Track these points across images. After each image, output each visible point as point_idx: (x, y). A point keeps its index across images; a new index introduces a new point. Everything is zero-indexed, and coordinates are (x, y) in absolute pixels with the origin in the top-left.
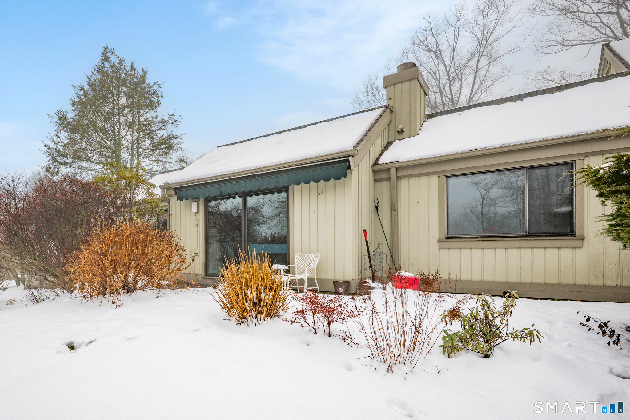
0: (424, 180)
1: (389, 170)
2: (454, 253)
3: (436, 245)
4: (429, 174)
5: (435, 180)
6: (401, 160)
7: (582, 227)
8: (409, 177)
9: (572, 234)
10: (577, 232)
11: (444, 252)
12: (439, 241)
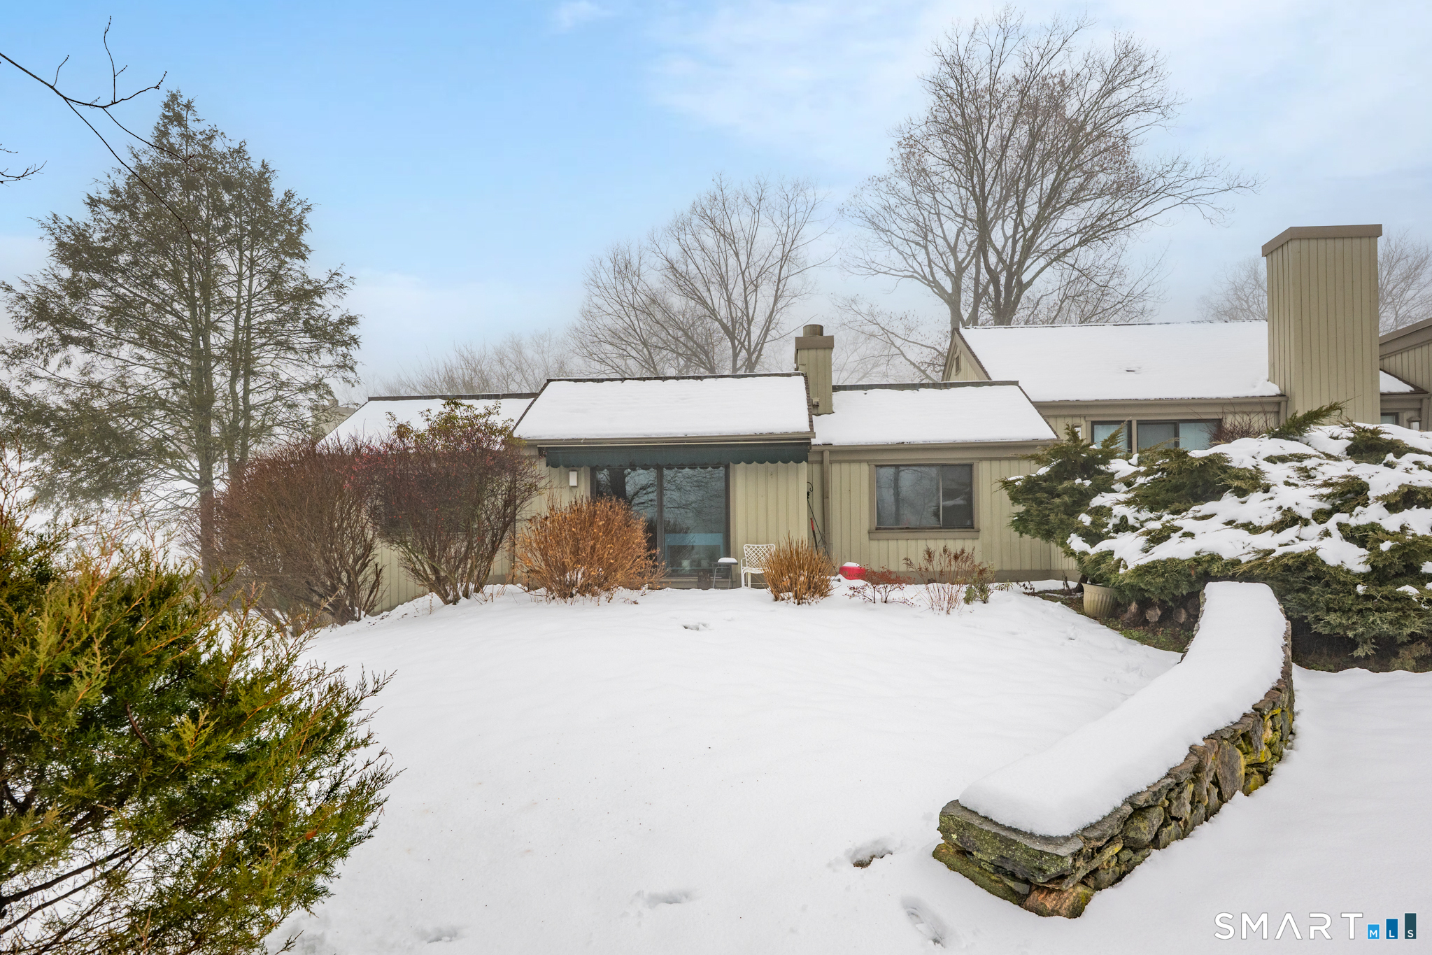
0: (855, 467)
1: (822, 452)
2: (883, 544)
3: (866, 537)
4: (860, 461)
5: (865, 468)
6: (835, 443)
7: (979, 522)
8: (840, 462)
9: (972, 527)
10: (976, 526)
11: (874, 544)
12: (870, 532)
